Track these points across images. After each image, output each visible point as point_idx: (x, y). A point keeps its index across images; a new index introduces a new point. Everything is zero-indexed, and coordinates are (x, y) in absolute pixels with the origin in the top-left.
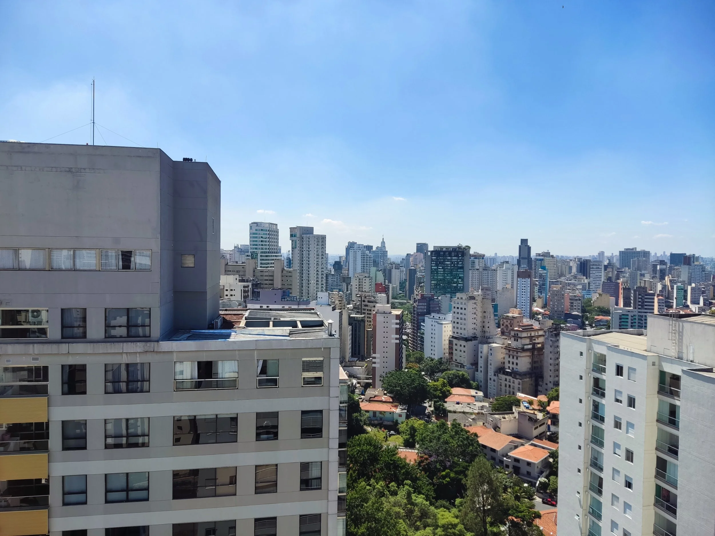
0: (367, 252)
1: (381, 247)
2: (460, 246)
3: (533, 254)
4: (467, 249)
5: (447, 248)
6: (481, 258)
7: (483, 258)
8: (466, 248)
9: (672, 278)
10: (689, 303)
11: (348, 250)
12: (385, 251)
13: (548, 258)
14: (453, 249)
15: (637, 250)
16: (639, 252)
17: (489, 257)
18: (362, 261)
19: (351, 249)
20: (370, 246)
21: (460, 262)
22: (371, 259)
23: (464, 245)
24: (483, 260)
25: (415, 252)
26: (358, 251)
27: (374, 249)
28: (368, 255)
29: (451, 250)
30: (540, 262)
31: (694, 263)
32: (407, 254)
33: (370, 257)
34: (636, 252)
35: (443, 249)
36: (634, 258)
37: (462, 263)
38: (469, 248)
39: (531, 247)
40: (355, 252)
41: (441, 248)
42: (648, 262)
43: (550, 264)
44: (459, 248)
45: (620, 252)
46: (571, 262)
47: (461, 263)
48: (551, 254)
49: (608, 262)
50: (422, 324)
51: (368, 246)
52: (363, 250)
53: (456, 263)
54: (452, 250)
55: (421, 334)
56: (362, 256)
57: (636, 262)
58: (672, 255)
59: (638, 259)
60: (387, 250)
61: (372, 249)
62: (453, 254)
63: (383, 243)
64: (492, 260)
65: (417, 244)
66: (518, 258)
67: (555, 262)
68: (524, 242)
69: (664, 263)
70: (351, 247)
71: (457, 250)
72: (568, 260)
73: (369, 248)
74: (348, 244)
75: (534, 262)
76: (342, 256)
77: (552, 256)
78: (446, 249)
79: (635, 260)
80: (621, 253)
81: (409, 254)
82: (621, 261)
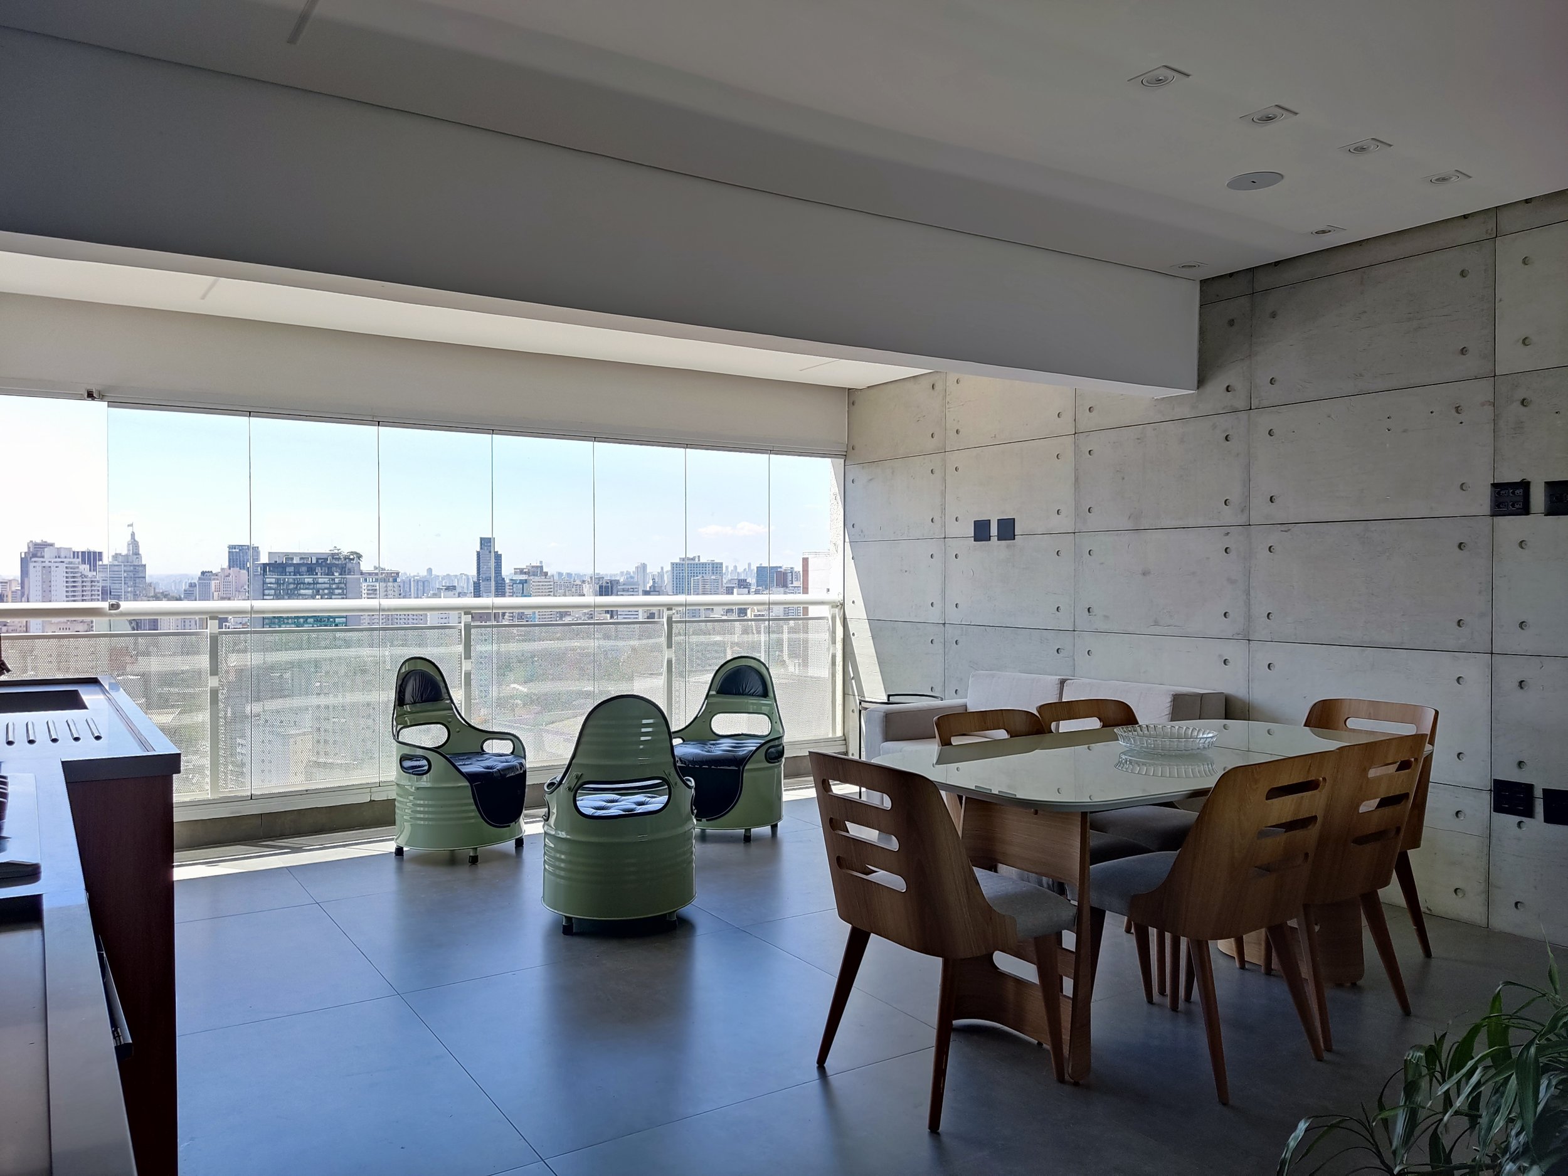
0: (84, 568)
1: (127, 556)
2: (336, 551)
3: (507, 571)
4: (353, 559)
5: (303, 557)
6: (391, 579)
7: (395, 580)
8: (352, 557)
9: (758, 611)
10: (786, 657)
11: (24, 562)
12: (138, 566)
13: (537, 579)
14: (318, 559)
15: (702, 560)
16: (704, 564)
17: (414, 576)
18: (67, 592)
19: (33, 559)
20: (95, 553)
21: (337, 588)
22: (95, 586)
23: (345, 550)
24: (396, 584)
25: (226, 565)
26: (57, 564)
27: (106, 560)
28: (86, 577)
29: (314, 561)
30: (521, 586)
31: (792, 583)
32: (203, 573)
33: (92, 582)
34: (700, 564)
35: (292, 559)
36: (697, 576)
37: (343, 592)
38: (359, 556)
39: (501, 555)
40: (47, 570)
41: (289, 557)
42: (720, 584)
43: (541, 591)
44: (334, 556)
45: (673, 564)
46: (584, 585)
47: (340, 591)
48: (545, 570)
49: (651, 583)
50: (239, 741)
51: (89, 553)
52: (70, 563)
53: (326, 591)
54: (317, 561)
55: (238, 766)
56: (67, 577)
57: (700, 583)
58: (761, 570)
59: (703, 577)
60: (143, 563)
61: (101, 560)
62: (318, 570)
63: (134, 544)
64: (420, 584)
65: (231, 547)
66: (476, 580)
67: (551, 585)
68: (486, 543)
69: (745, 584)
70: (35, 556)
71: (329, 562)
72: (578, 582)
73: (91, 558)
74: (29, 548)
75: (509, 586)
76: (11, 578)
77: (546, 574)
78: (301, 559)
79: (698, 579)
80: (675, 566)
81: (209, 572)
82: (675, 583)
